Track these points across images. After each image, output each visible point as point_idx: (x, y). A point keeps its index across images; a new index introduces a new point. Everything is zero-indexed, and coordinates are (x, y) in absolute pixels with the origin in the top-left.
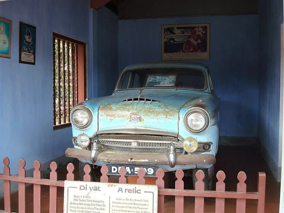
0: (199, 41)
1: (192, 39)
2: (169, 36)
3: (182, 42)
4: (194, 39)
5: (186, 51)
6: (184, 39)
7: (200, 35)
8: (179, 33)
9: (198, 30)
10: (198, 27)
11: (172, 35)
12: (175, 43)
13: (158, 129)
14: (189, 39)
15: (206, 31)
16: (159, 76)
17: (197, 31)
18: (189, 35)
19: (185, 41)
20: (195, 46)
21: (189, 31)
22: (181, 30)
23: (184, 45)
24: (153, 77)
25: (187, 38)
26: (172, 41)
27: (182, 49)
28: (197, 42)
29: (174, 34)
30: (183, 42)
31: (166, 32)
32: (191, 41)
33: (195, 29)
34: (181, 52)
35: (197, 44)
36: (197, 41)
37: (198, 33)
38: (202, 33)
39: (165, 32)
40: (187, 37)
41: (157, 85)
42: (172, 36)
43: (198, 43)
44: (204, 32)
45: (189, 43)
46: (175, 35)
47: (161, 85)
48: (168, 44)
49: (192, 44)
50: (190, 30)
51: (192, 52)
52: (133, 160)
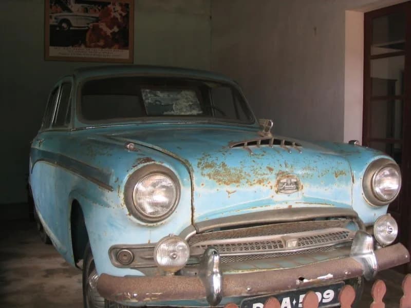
0: (116, 29)
1: (102, 24)
2: (59, 14)
3: (85, 27)
5: (93, 44)
6: (88, 22)
7: (117, 19)
8: (78, 11)
9: (114, 9)
10: (114, 4)
11: (65, 13)
12: (71, 28)
13: (326, 204)
14: (96, 23)
15: (128, 12)
17: (111, 11)
18: (97, 15)
19: (91, 25)
20: (109, 36)
21: (97, 10)
22: (82, 6)
23: (88, 35)
24: (150, 93)
25: (93, 22)
26: (64, 25)
27: (84, 41)
28: (113, 30)
29: (70, 11)
30: (87, 28)
31: (53, 8)
32: (100, 27)
33: (109, 6)
34: (83, 47)
35: (111, 33)
36: (111, 28)
37: (113, 14)
38: (121, 15)
39: (51, 7)
40: (94, 19)
41: (169, 113)
42: (65, 15)
43: (114, 32)
44: (124, 14)
45: (96, 29)
46: (71, 14)
47: (176, 112)
48: (58, 29)
49: (102, 33)
50: (100, 8)
51: (103, 47)
52: (305, 281)
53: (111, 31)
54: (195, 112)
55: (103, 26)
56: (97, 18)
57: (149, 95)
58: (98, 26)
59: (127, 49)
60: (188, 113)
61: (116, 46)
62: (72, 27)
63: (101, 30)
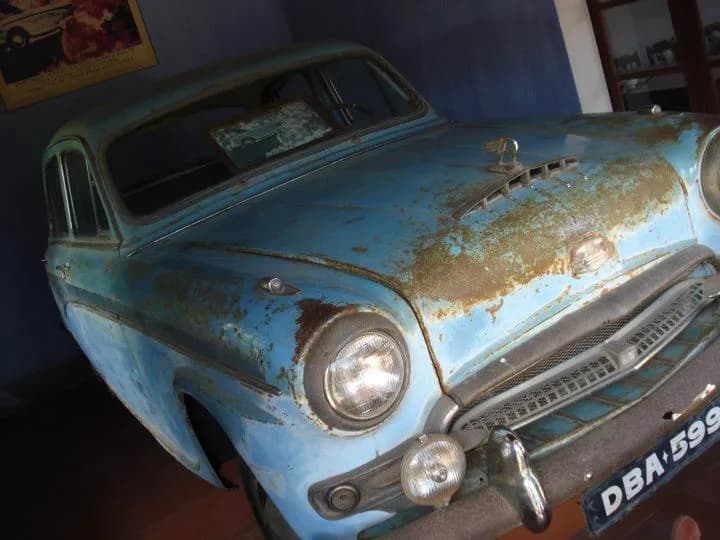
0: (108, 15)
1: (80, 14)
3: (55, 30)
4: (89, 13)
5: (77, 56)
6: (57, 18)
8: (32, 6)
11: (12, 18)
12: (32, 40)
14: (70, 17)
16: (247, 120)
19: (63, 24)
20: (100, 32)
23: (63, 41)
24: (226, 132)
25: (65, 17)
26: (17, 39)
27: (61, 56)
28: (103, 18)
29: (16, 11)
30: (58, 31)
32: (80, 20)
34: (63, 65)
35: (102, 26)
36: (98, 16)
40: (65, 10)
41: (275, 151)
42: (13, 20)
43: (106, 22)
45: (74, 28)
47: (286, 145)
48: (9, 49)
49: (87, 29)
51: (96, 54)
52: (675, 417)
53: (102, 22)
54: (319, 133)
55: (84, 18)
56: (67, 7)
57: (227, 136)
58: (75, 20)
59: (140, 42)
60: (309, 139)
61: (118, 44)
62: (31, 36)
63: (84, 25)
